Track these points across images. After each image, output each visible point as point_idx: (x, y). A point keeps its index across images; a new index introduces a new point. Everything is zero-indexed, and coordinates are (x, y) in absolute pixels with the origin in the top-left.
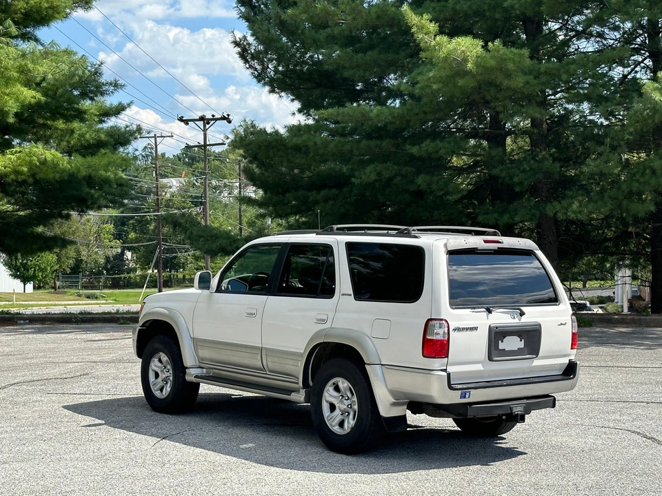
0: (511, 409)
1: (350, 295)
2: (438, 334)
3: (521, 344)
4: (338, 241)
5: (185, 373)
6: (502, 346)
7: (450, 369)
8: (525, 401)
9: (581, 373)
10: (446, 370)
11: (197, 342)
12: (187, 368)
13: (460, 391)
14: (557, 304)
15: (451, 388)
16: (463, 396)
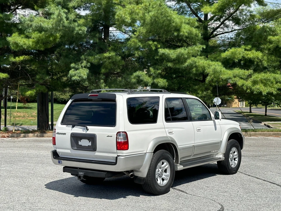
6: (80, 143)
7: (58, 150)
13: (58, 160)
14: (113, 126)
15: (54, 158)
16: (59, 162)
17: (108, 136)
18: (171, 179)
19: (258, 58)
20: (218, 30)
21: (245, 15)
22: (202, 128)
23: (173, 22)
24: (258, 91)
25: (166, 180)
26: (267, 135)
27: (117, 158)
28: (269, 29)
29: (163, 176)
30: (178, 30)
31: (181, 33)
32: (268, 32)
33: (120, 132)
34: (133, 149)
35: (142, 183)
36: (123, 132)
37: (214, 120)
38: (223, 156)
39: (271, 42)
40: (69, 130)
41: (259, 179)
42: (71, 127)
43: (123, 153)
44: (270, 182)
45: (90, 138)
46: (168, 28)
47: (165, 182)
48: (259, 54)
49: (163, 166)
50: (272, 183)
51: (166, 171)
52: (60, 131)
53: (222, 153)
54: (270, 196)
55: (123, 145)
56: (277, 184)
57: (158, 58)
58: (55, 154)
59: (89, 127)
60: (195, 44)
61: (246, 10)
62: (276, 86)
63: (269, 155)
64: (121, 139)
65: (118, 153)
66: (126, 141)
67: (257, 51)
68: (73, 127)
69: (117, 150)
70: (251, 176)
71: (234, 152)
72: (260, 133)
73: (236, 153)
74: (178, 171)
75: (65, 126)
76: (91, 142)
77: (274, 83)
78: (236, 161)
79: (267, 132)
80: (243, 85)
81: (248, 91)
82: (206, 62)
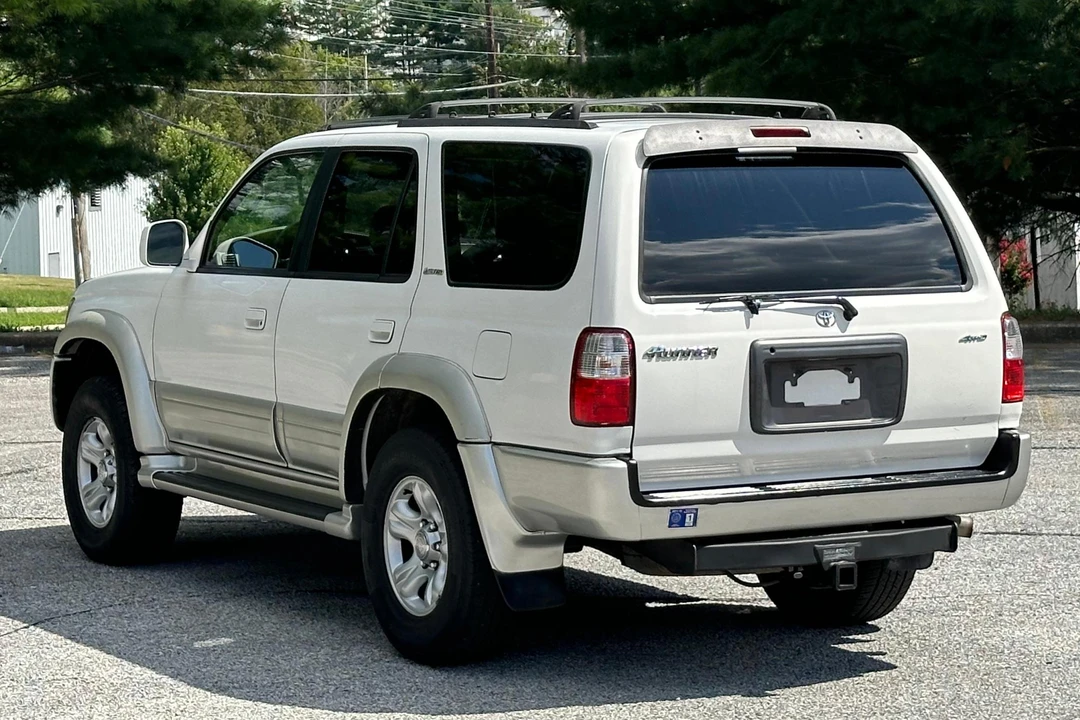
0: (818, 554)
1: (439, 272)
2: (608, 365)
3: (854, 391)
4: (427, 140)
5: (138, 466)
6: (791, 394)
7: (641, 454)
8: (866, 534)
9: (1034, 463)
10: (630, 455)
11: (162, 392)
12: (142, 454)
13: (669, 509)
14: (963, 287)
16: (678, 522)
17: (968, 339)
52: (670, 341)
65: (1004, 417)
68: (754, 309)
69: (1003, 402)
76: (857, 380)
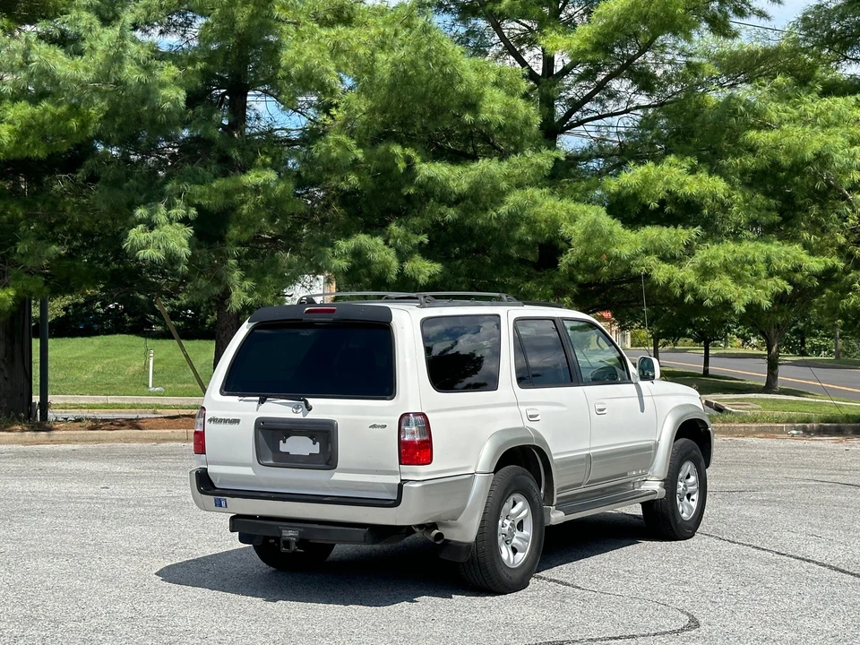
6: (283, 447)
7: (212, 469)
10: (207, 468)
13: (213, 497)
14: (388, 397)
15: (201, 492)
16: (218, 504)
17: (374, 426)
18: (534, 548)
19: (714, 197)
20: (587, 105)
21: (670, 63)
22: (608, 404)
23: (461, 82)
24: (716, 298)
25: (523, 551)
26: (740, 432)
27: (400, 487)
28: (743, 106)
29: (515, 541)
30: (471, 104)
31: (484, 116)
32: (742, 115)
33: (407, 414)
34: (443, 462)
35: (463, 559)
36: (416, 414)
37: (636, 384)
38: (660, 486)
39: (752, 150)
40: (249, 410)
41: (763, 549)
42: (255, 401)
43: (417, 474)
44: (798, 558)
45: (315, 431)
46: (443, 99)
47: (521, 557)
48: (719, 185)
49: (514, 511)
50: (803, 559)
51: (520, 526)
52: (219, 415)
53: (658, 477)
54: (809, 590)
55: (416, 451)
56: (817, 563)
57: (412, 191)
58: (204, 482)
59: (311, 401)
60: (518, 149)
61: (674, 47)
62: (770, 283)
63: (767, 488)
64: (412, 434)
65: (404, 473)
66: (425, 438)
67: (710, 175)
68: (262, 401)
69: (400, 463)
70: (739, 544)
71: (688, 477)
72: (717, 425)
73: (693, 479)
74: (551, 526)
75: (235, 399)
76: (318, 443)
77: (763, 274)
78: (693, 500)
79: (740, 423)
80: (670, 280)
81: (689, 297)
82: (559, 204)
